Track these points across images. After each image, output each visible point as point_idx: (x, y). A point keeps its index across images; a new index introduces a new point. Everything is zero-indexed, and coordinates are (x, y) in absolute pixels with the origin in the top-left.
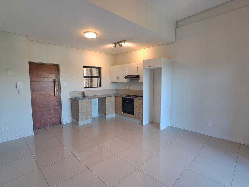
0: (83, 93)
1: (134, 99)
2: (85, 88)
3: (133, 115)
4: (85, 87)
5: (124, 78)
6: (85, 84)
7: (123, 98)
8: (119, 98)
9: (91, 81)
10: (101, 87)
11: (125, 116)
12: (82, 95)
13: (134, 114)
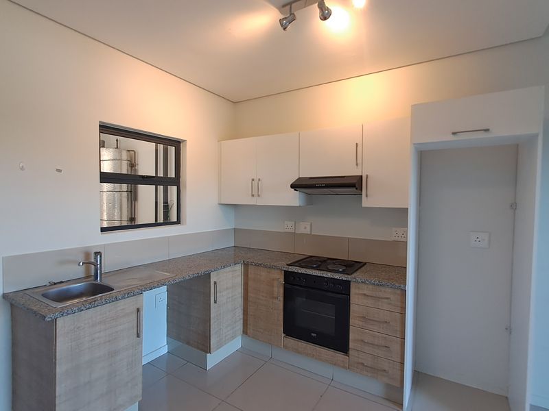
0: (92, 259)
1: (348, 283)
2: (103, 230)
3: (340, 356)
4: (105, 225)
5: (292, 186)
6: (109, 209)
7: (287, 275)
8: (263, 274)
9: (133, 197)
10: (178, 222)
11: (297, 351)
12: (88, 270)
13: (351, 352)
